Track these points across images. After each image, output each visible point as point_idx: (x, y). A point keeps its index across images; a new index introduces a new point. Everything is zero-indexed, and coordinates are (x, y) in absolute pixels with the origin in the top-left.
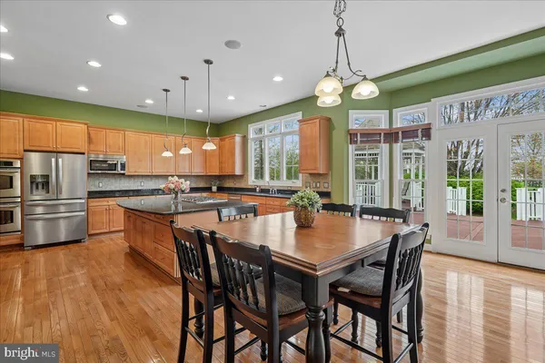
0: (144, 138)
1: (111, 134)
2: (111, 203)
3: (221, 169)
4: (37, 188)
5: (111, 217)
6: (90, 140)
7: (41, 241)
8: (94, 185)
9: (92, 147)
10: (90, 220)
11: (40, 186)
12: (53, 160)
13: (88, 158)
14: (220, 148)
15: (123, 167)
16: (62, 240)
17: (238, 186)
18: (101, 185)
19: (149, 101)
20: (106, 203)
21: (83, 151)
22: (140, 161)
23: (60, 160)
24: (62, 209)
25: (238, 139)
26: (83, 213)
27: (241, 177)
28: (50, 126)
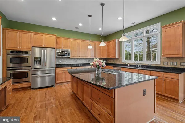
0: (77, 42)
1: (65, 40)
2: (65, 70)
3: (108, 55)
4: (37, 63)
5: (65, 76)
6: (57, 43)
7: (39, 86)
8: (58, 62)
9: (58, 46)
10: (57, 77)
11: (38, 63)
12: (43, 51)
13: (56, 50)
14: (107, 46)
15: (69, 54)
16: (47, 86)
17: (115, 63)
18: (61, 62)
19: (80, 25)
20: (63, 70)
21: (54, 47)
22: (75, 52)
23: (45, 51)
24: (47, 72)
25: (117, 41)
26: (54, 74)
27: (118, 59)
28: (42, 37)
